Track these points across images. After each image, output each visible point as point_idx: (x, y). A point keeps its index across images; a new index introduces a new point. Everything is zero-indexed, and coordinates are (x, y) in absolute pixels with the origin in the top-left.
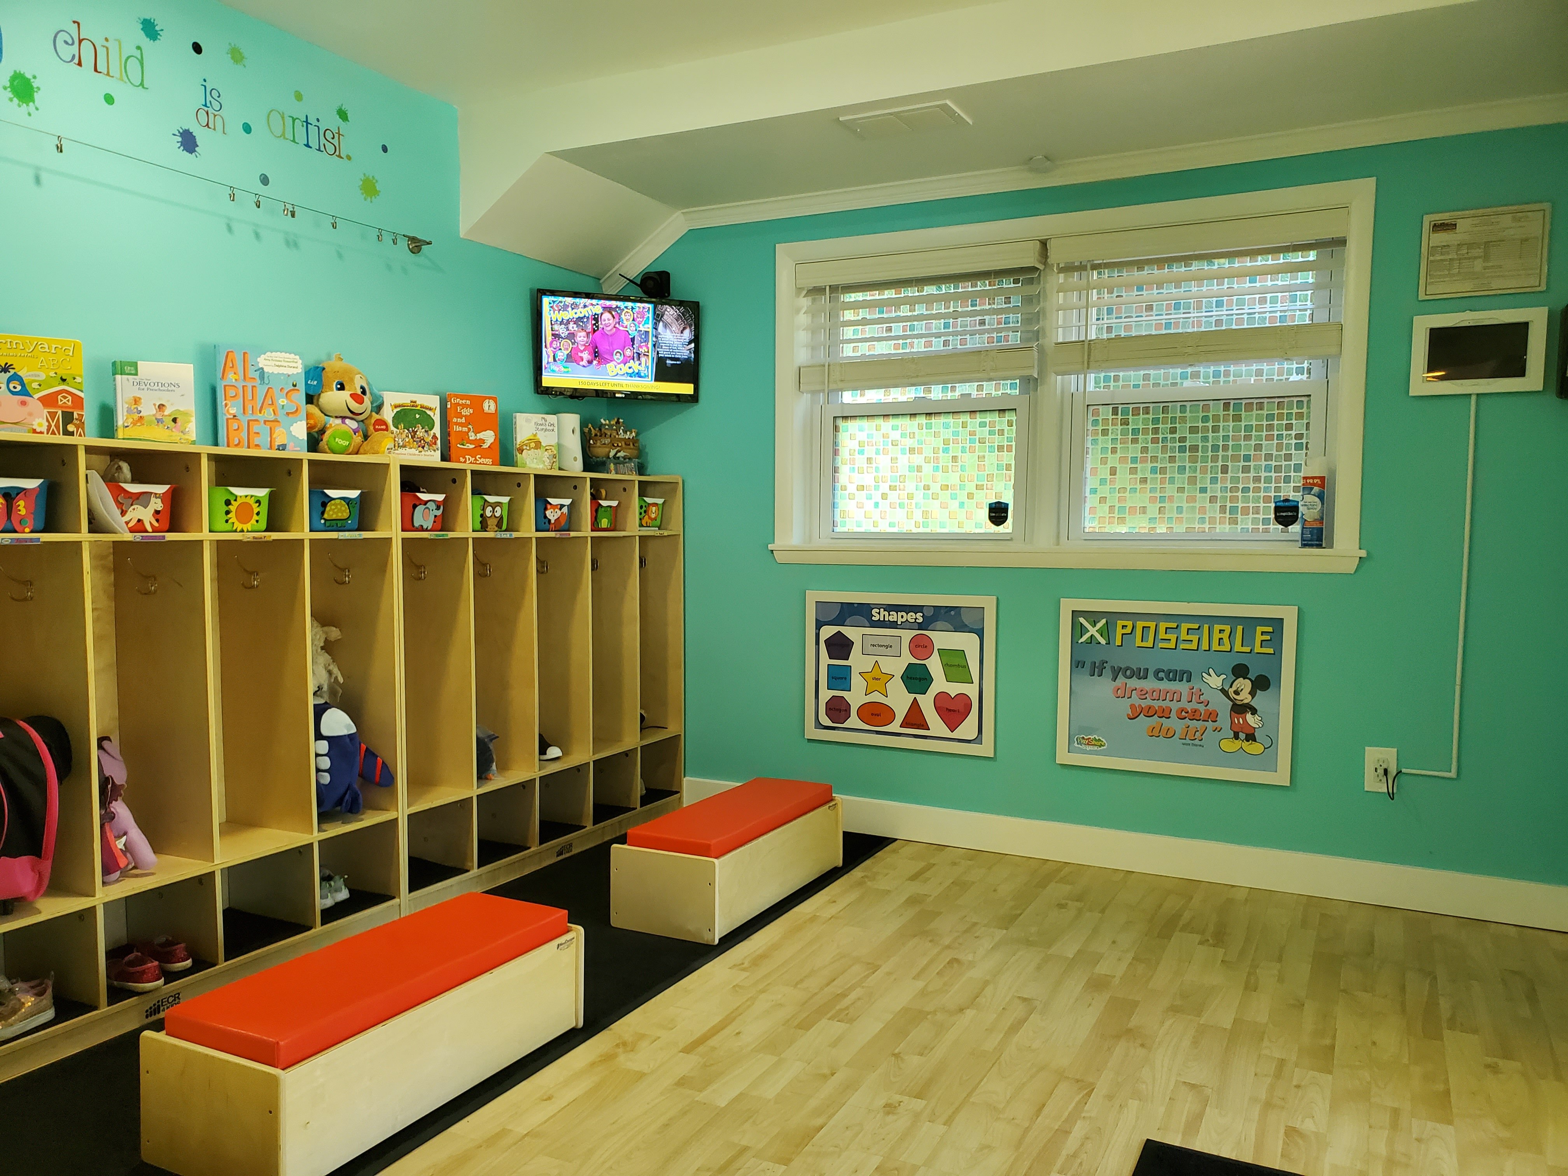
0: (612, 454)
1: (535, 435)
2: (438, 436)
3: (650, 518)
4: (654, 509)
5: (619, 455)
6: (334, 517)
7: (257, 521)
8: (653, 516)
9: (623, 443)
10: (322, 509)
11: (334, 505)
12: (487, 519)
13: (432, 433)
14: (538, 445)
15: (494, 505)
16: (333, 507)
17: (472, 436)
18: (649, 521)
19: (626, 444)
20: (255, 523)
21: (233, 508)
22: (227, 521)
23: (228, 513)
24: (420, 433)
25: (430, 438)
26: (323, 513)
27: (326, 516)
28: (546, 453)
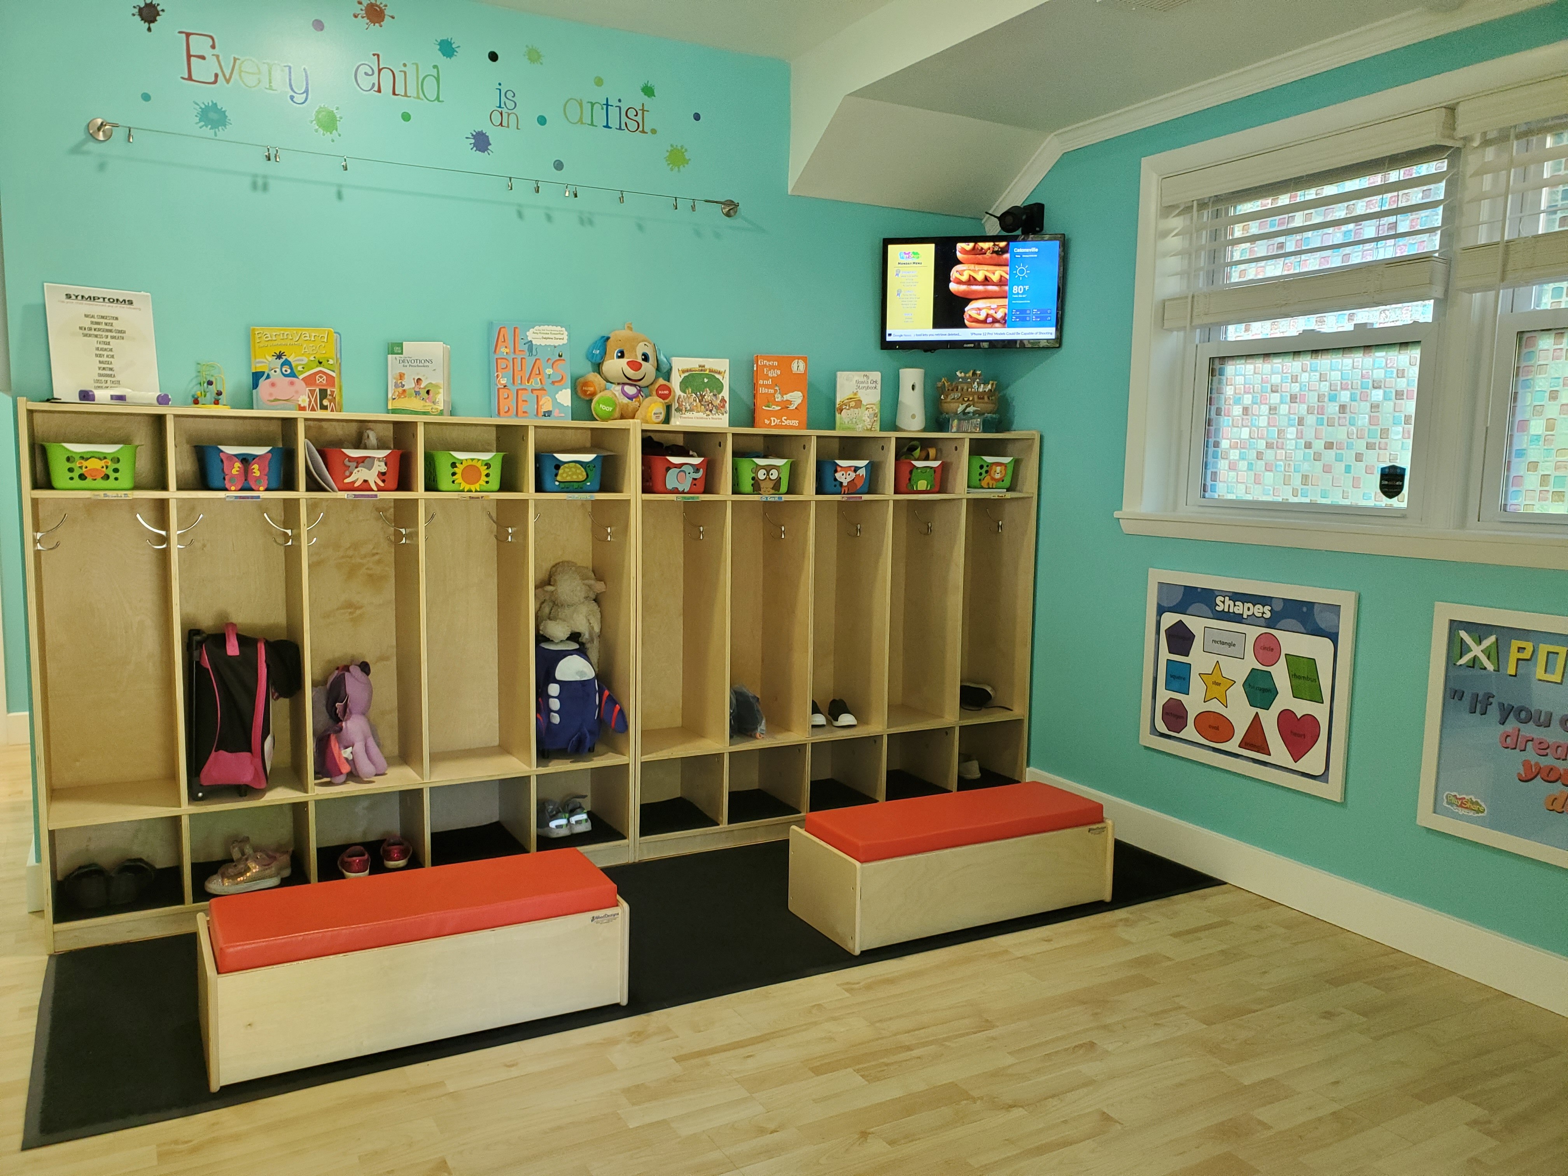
0: (960, 410)
1: (855, 394)
2: (727, 399)
3: (993, 479)
4: (998, 469)
5: (968, 410)
6: (569, 479)
7: (487, 482)
8: (997, 476)
9: (976, 397)
10: (555, 471)
11: (567, 468)
12: (760, 482)
13: (720, 396)
14: (859, 404)
15: (768, 469)
16: (567, 470)
17: (778, 398)
18: (991, 482)
19: (979, 398)
20: (485, 484)
21: (459, 470)
22: (453, 482)
23: (454, 474)
24: (708, 397)
25: (718, 402)
26: (556, 475)
27: (559, 478)
28: (867, 412)
